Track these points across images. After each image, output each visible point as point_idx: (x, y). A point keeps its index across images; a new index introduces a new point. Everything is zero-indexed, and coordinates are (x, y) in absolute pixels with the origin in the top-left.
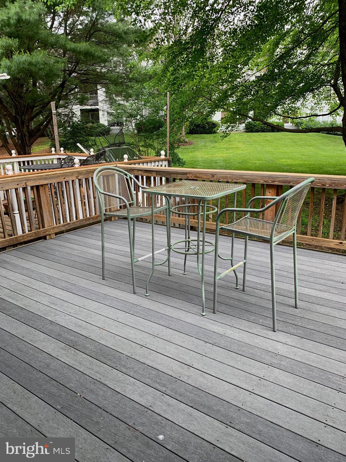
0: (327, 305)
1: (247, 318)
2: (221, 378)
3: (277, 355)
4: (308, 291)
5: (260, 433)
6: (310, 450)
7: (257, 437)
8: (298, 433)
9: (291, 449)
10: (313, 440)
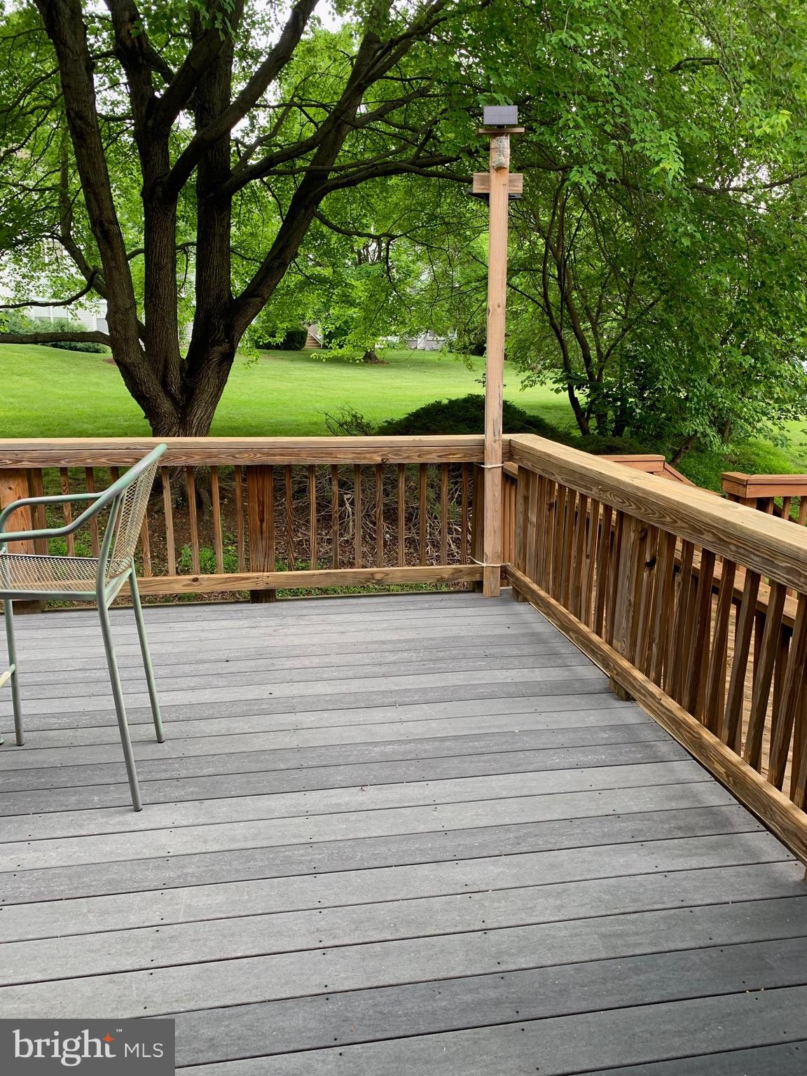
0: (218, 716)
1: (61, 806)
2: (63, 976)
3: (166, 858)
4: (167, 698)
5: (212, 1044)
6: (319, 1014)
7: (211, 1056)
8: (284, 996)
9: (286, 1036)
10: (314, 993)
